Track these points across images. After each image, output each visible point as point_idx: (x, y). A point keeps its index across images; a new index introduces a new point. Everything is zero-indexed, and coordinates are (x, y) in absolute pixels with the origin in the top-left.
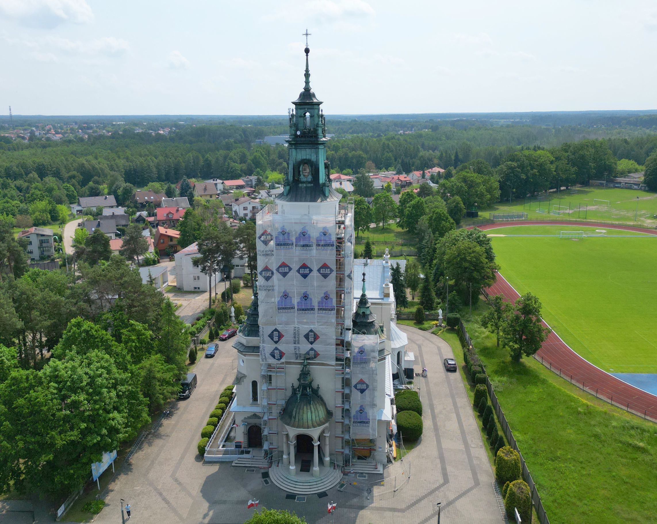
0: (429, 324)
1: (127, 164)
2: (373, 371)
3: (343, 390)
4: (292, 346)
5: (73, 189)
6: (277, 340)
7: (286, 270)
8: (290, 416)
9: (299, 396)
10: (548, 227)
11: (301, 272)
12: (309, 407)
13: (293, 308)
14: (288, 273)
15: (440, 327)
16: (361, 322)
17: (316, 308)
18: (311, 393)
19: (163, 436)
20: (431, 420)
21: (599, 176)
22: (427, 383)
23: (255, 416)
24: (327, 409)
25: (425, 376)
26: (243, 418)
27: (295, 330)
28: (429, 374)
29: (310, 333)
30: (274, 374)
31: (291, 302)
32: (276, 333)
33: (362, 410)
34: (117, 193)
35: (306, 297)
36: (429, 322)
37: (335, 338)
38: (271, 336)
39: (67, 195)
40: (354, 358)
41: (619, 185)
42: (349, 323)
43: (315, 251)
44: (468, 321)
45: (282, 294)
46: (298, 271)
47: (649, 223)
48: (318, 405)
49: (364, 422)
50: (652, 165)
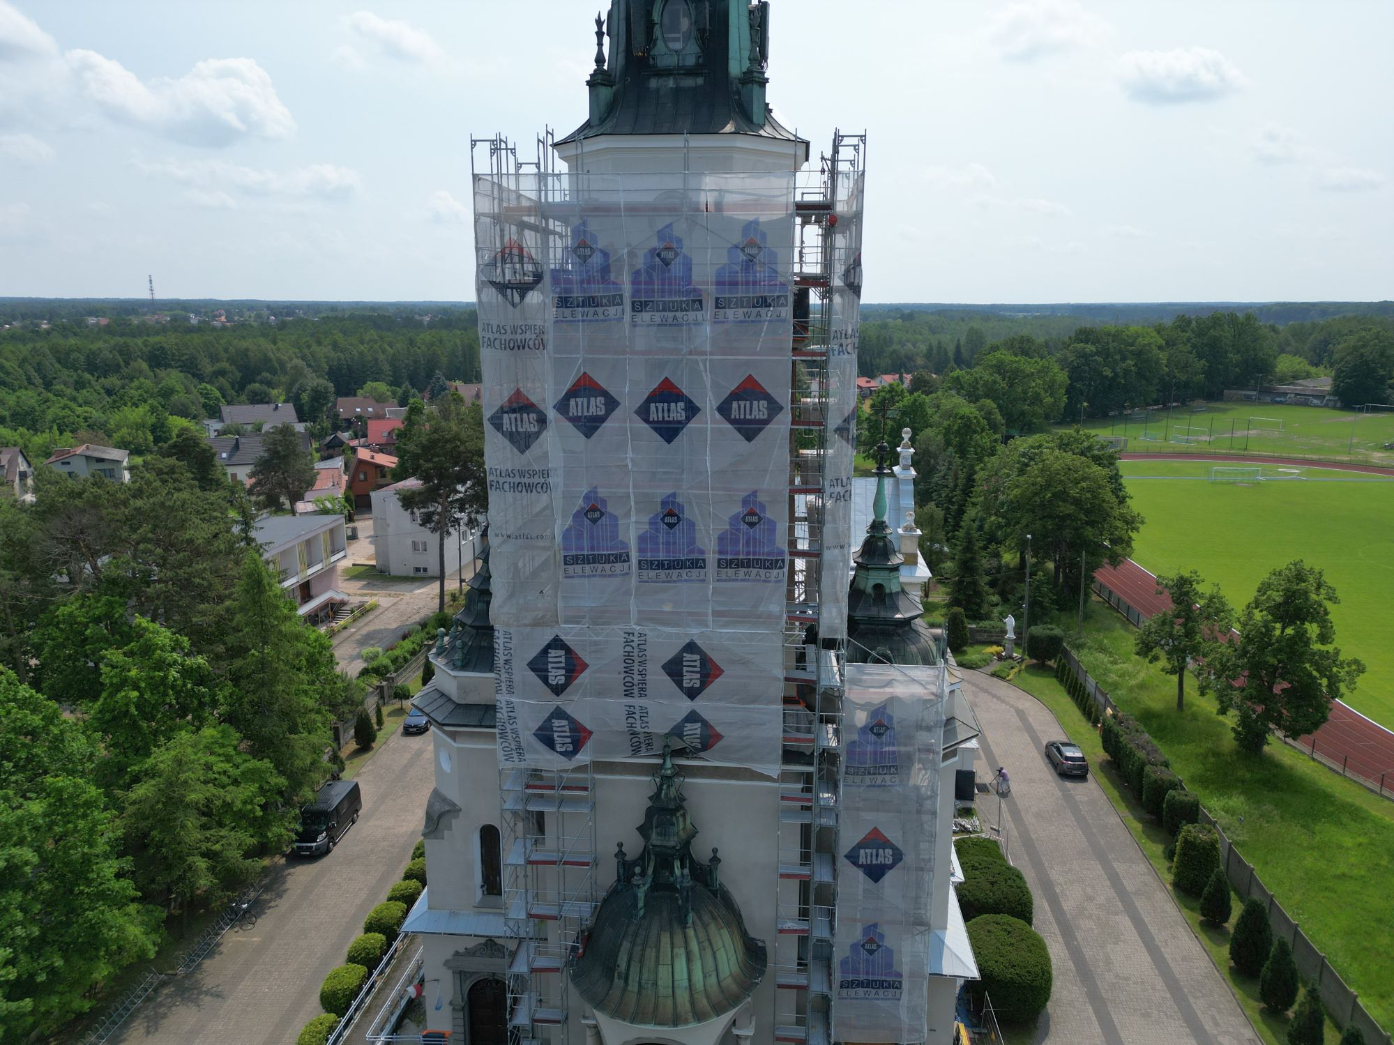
0: (979, 653)
1: (333, 354)
2: (920, 800)
3: (805, 871)
4: (618, 704)
5: (218, 394)
6: (562, 680)
7: (596, 406)
8: (610, 971)
9: (641, 894)
10: (1176, 463)
11: (653, 416)
12: (679, 939)
13: (623, 558)
14: (602, 419)
15: (1010, 661)
16: (871, 620)
17: (711, 558)
18: (688, 883)
19: (207, 993)
20: (1060, 939)
21: (1240, 382)
22: (1016, 814)
23: (491, 945)
24: (744, 934)
25: (1004, 795)
26: (448, 955)
27: (628, 643)
28: (1015, 787)
29: (687, 656)
30: (553, 810)
31: (614, 536)
32: (556, 654)
33: (872, 942)
34: (300, 400)
35: (671, 514)
36: (978, 648)
37: (780, 673)
38: (538, 666)
39: (205, 406)
40: (850, 753)
41: (1282, 399)
42: (834, 619)
43: (707, 329)
44: (1079, 647)
45: (580, 503)
46: (643, 412)
47: (1377, 457)
48: (712, 927)
49: (882, 985)
50: (1349, 358)
